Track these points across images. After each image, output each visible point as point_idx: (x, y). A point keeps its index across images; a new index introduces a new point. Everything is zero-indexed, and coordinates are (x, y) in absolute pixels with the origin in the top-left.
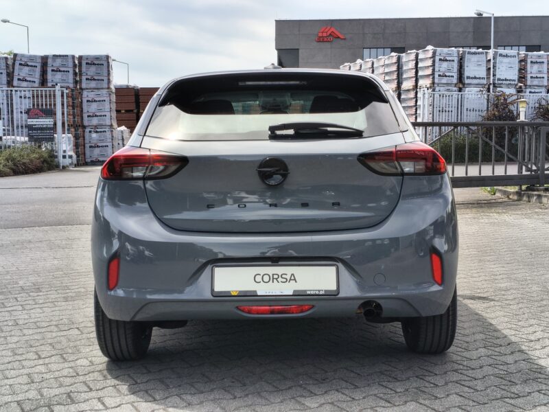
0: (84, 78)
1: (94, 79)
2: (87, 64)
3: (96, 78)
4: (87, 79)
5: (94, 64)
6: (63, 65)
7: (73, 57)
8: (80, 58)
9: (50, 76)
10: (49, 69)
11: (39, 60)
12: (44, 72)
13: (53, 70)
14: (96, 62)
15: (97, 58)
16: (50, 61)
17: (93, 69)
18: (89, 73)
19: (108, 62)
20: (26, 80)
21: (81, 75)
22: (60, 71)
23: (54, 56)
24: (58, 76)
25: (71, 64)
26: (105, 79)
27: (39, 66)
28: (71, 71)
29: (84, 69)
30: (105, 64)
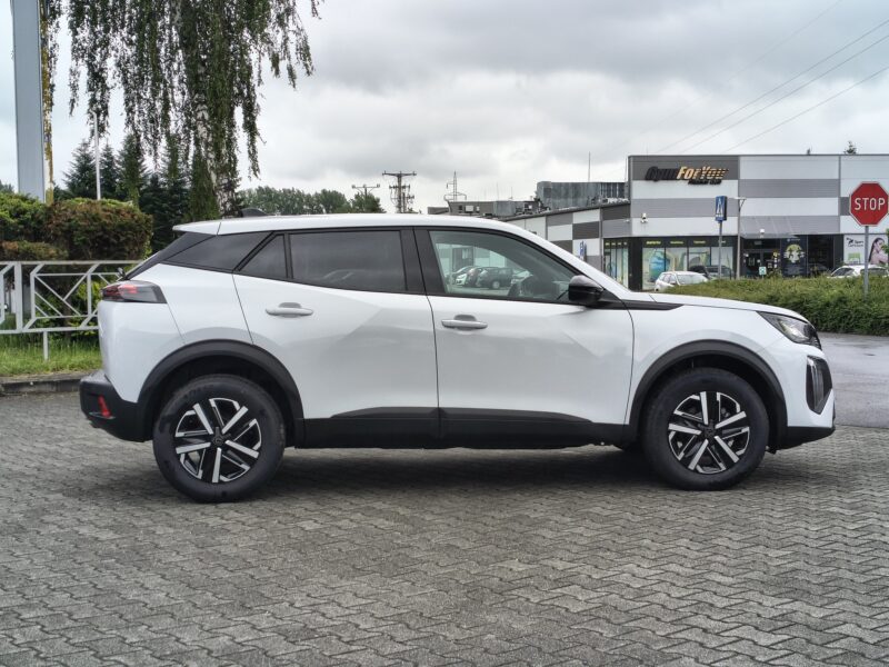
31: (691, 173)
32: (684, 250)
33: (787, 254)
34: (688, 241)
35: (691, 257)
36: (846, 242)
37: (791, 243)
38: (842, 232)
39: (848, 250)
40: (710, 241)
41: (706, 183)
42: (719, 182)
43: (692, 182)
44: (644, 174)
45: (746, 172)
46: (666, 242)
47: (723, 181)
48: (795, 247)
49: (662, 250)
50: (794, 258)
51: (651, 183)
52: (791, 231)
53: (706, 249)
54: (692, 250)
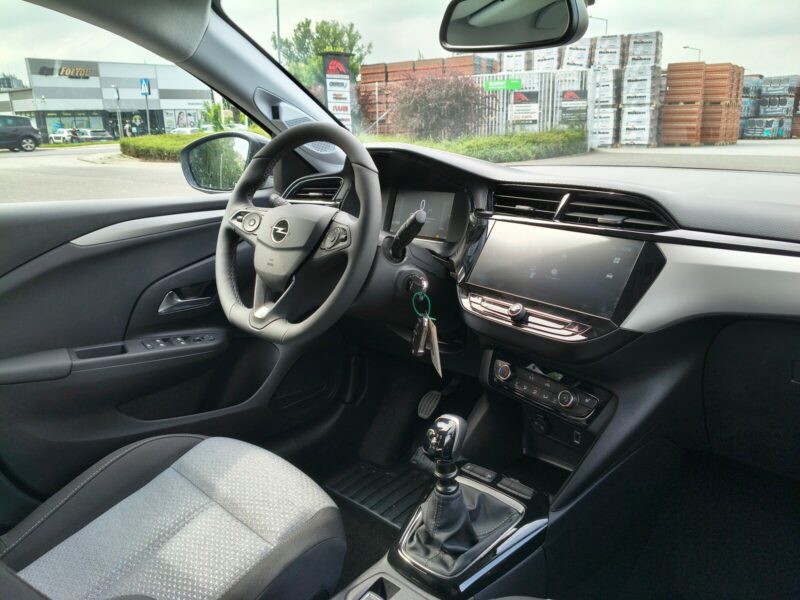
0: (630, 58)
1: (641, 59)
2: (635, 43)
3: (642, 57)
4: (633, 59)
5: (642, 42)
6: (612, 46)
7: (622, 36)
8: (629, 36)
9: (597, 59)
10: (597, 51)
11: (589, 43)
12: (591, 56)
13: (601, 52)
14: (644, 40)
15: (646, 36)
16: (598, 43)
17: (640, 49)
18: (636, 53)
19: (657, 40)
20: (574, 64)
21: (628, 55)
22: (607, 52)
23: (603, 37)
24: (605, 58)
25: (618, 44)
26: (652, 57)
27: (588, 48)
28: (618, 51)
29: (631, 49)
30: (654, 41)
31: (69, 72)
32: (72, 119)
33: (133, 121)
34: (74, 113)
35: (78, 123)
36: (165, 114)
37: (136, 114)
38: (162, 107)
39: (166, 119)
40: (89, 113)
41: (78, 77)
42: (87, 78)
43: (71, 77)
44: (38, 69)
45: (103, 72)
46: (59, 114)
47: (91, 78)
48: (137, 117)
49: (58, 119)
50: (138, 123)
51: (43, 77)
52: (135, 108)
53: (85, 119)
54: (77, 118)
